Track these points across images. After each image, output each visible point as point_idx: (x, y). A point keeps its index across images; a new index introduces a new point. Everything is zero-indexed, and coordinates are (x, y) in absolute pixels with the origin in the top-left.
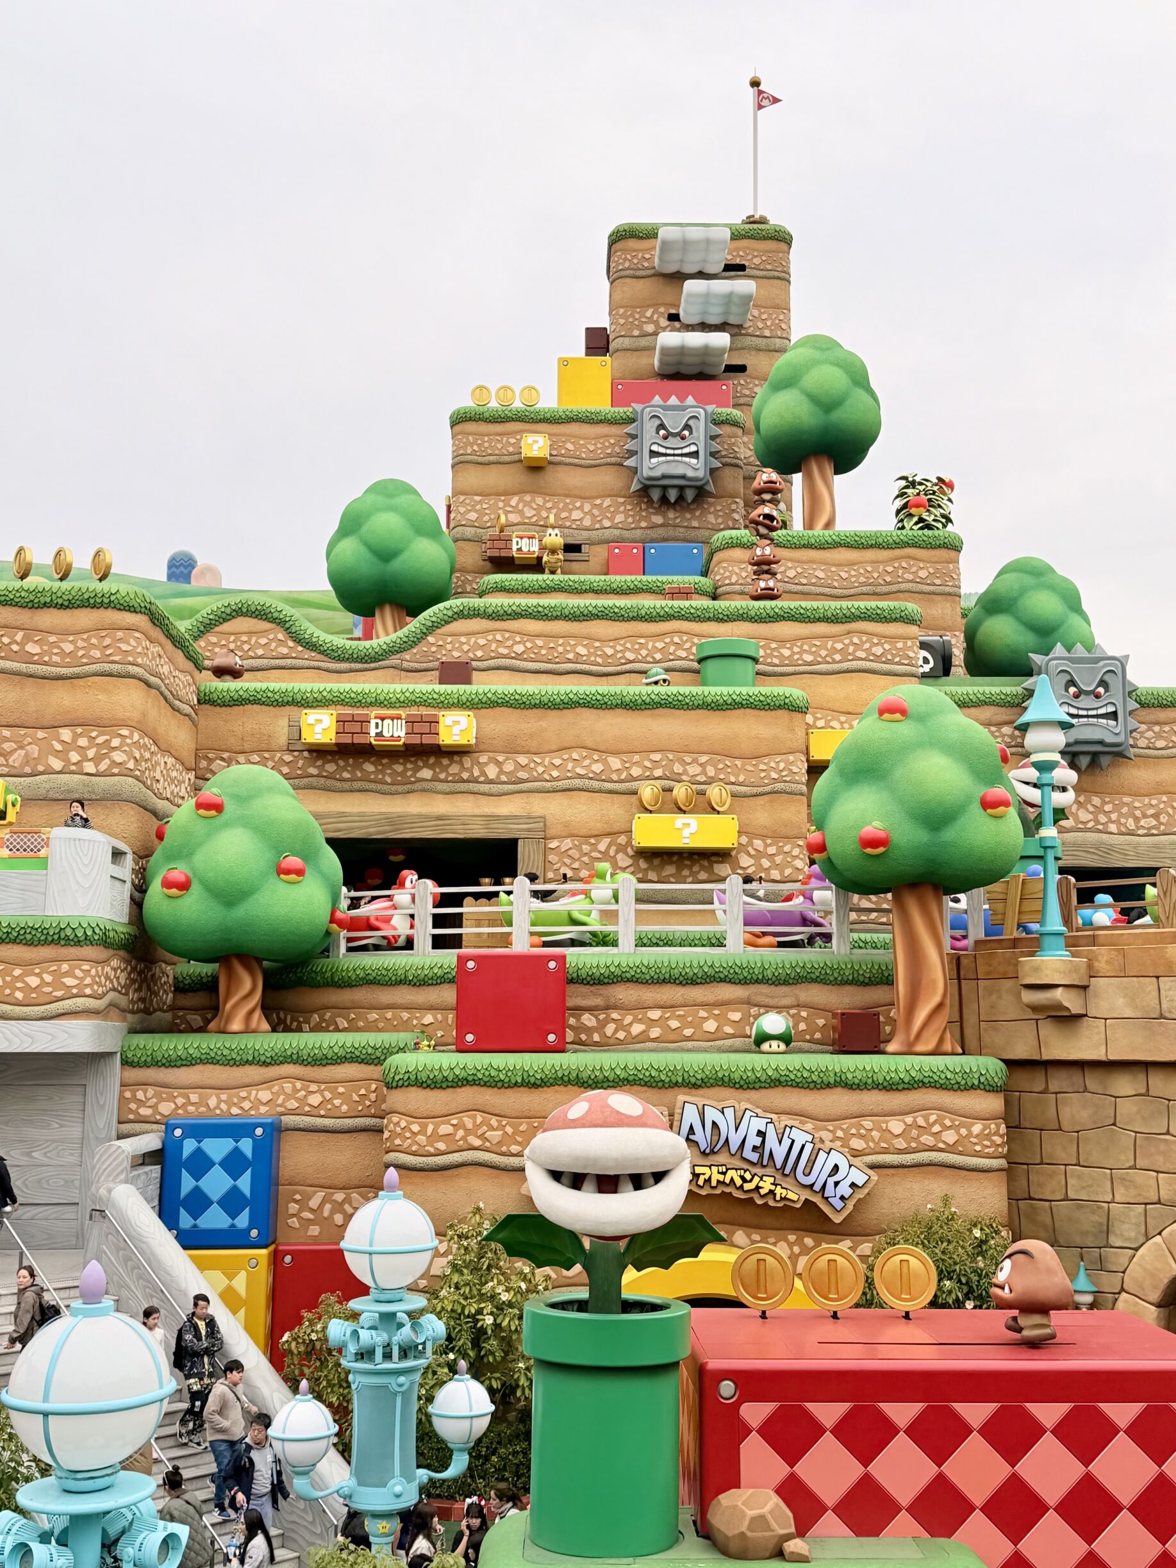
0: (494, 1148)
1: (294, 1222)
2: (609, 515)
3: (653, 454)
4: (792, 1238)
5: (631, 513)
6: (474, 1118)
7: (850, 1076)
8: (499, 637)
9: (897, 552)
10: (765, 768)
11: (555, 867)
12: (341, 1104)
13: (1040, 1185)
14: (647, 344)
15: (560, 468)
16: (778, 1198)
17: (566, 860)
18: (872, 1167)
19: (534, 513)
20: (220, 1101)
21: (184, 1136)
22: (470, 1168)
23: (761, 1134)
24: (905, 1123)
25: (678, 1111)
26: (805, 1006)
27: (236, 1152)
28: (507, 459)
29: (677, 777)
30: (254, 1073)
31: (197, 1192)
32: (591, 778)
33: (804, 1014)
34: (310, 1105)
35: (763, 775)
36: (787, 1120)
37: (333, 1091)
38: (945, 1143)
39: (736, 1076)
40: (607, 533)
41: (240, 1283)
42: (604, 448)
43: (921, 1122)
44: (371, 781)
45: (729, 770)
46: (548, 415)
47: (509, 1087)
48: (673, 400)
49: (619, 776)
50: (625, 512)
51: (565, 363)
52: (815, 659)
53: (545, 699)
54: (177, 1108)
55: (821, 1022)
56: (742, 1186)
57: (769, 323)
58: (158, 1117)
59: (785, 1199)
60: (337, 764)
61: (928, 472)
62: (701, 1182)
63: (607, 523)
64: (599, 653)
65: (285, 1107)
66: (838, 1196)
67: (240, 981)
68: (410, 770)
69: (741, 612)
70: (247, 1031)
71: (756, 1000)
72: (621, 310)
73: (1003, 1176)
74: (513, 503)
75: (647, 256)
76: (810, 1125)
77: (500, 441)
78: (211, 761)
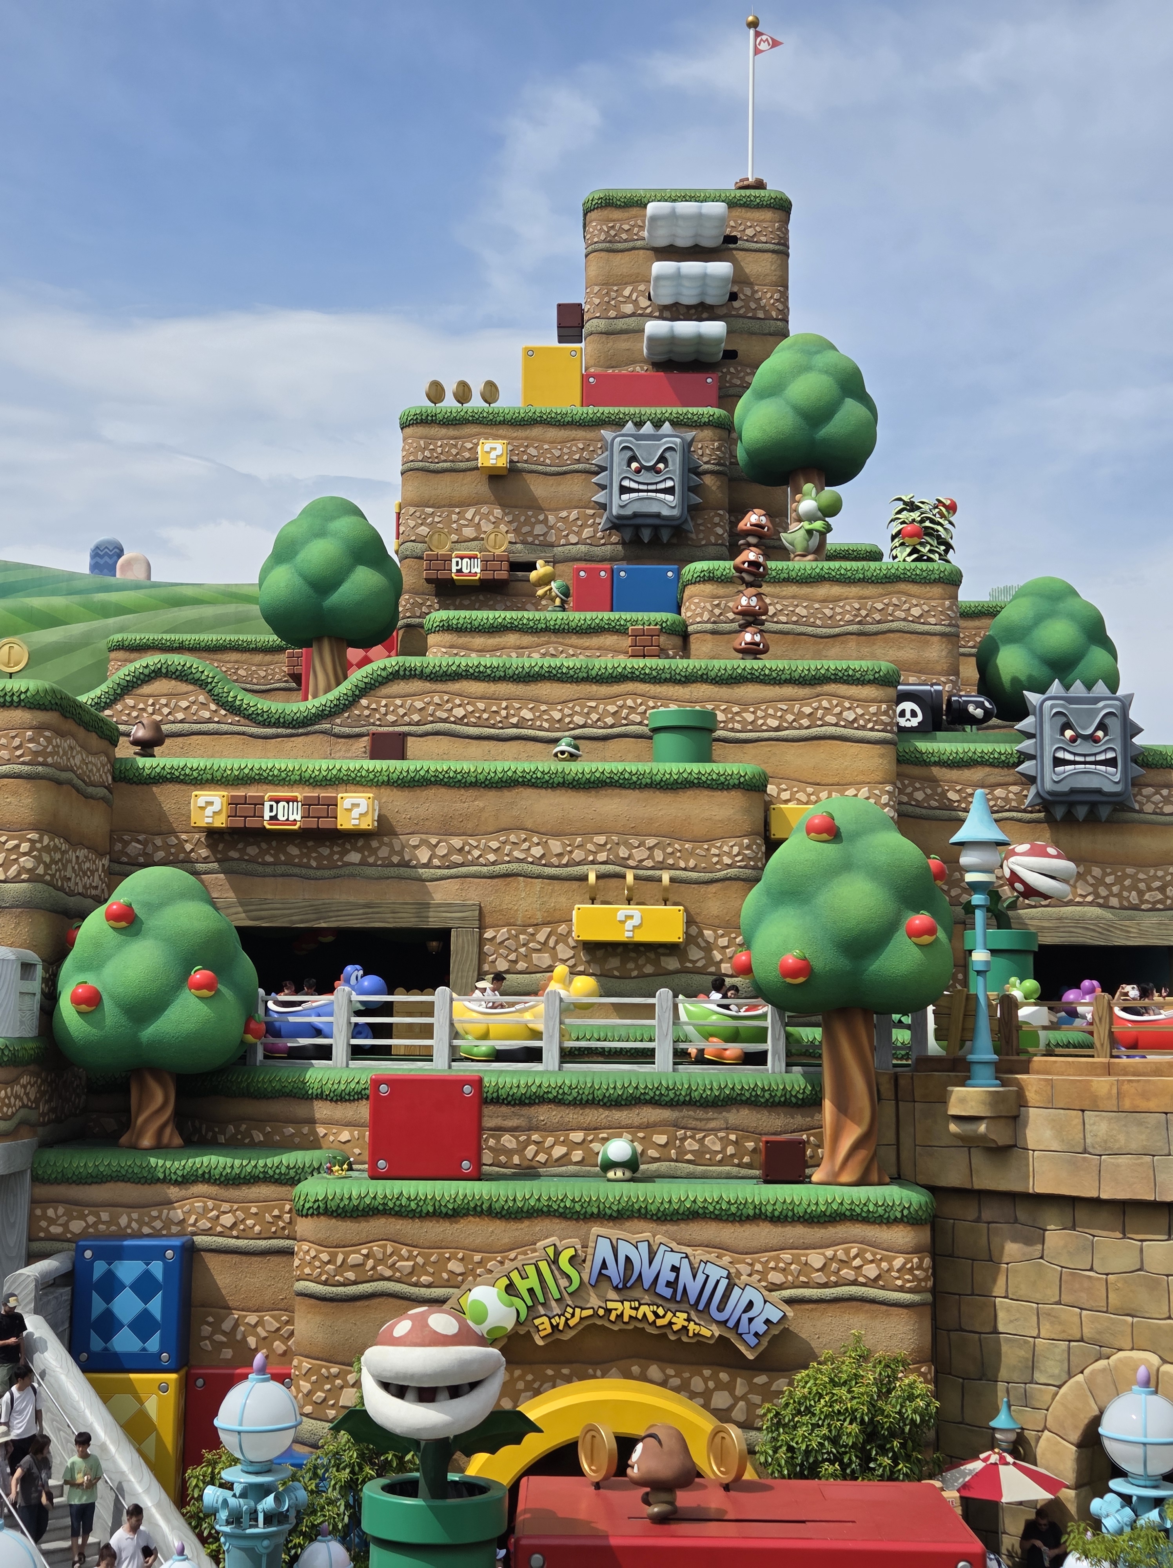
0: (405, 1279)
1: (207, 1345)
2: (576, 529)
4: (707, 1372)
6: (384, 1247)
7: (770, 1208)
8: (437, 699)
9: (888, 588)
10: (717, 852)
11: (491, 959)
12: (255, 1225)
13: (971, 1317)
14: (624, 327)
15: (521, 476)
16: (691, 1334)
17: (502, 951)
20: (131, 1220)
21: (96, 1257)
22: (381, 1299)
23: (675, 1269)
24: (825, 1257)
25: (591, 1244)
27: (147, 1274)
28: (463, 465)
29: (623, 862)
30: (164, 1192)
31: (107, 1314)
34: (222, 1226)
35: (715, 859)
36: (702, 1254)
37: (246, 1211)
38: (865, 1276)
39: (653, 1208)
40: (574, 549)
41: (150, 1408)
42: (571, 453)
43: (840, 1254)
44: (295, 865)
45: (679, 855)
46: (509, 418)
47: (421, 1217)
49: (561, 861)
51: (530, 353)
52: (781, 724)
53: (481, 778)
54: (88, 1226)
55: (750, 1145)
56: (654, 1322)
58: (68, 1235)
59: (698, 1335)
60: (259, 847)
61: (926, 496)
62: (613, 1317)
63: (573, 539)
64: (546, 717)
65: (197, 1227)
66: (752, 1332)
67: (151, 1095)
68: (337, 853)
69: (699, 673)
70: (159, 1147)
71: (684, 1122)
72: (596, 289)
73: (928, 1311)
74: (469, 515)
75: (626, 227)
76: (727, 1259)
77: (455, 446)
78: (126, 843)
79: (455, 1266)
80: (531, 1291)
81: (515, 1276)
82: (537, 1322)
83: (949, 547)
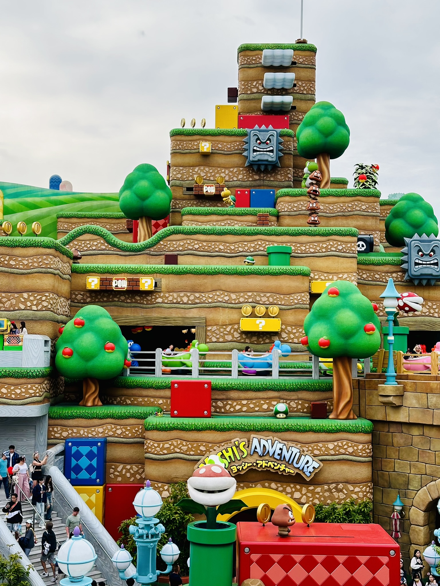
0: (184, 453)
1: (112, 476)
2: (236, 175)
3: (255, 151)
4: (292, 485)
5: (245, 174)
6: (177, 442)
7: (314, 428)
8: (188, 242)
9: (353, 198)
10: (292, 298)
11: (210, 337)
12: (129, 433)
13: (386, 466)
14: (254, 97)
15: (216, 155)
16: (287, 472)
17: (214, 334)
18: (321, 460)
19: (205, 174)
20: (84, 432)
21: (73, 445)
22: (176, 459)
23: (281, 449)
24: (334, 445)
25: (251, 440)
26: (301, 399)
27: (91, 451)
28: (194, 151)
29: (258, 302)
30: (96, 422)
31: (77, 465)
32: (224, 302)
33: (300, 402)
34: (117, 434)
35: (291, 301)
36: (290, 444)
37: (126, 429)
38: (348, 452)
39: (273, 428)
40: (235, 183)
41: (93, 498)
42: (234, 146)
43: (340, 444)
44: (138, 303)
45: (278, 299)
46: (211, 133)
47: (190, 431)
48: (263, 127)
49: (235, 302)
50: (243, 174)
51: (218, 108)
52: (315, 251)
53: (206, 271)
54: (69, 434)
55: (307, 405)
56: (274, 468)
57: (306, 88)
58: (62, 437)
59: (289, 472)
60: (125, 297)
61: (368, 163)
62: (259, 466)
63: (235, 179)
64: (228, 248)
65: (108, 434)
66: (308, 471)
67: (91, 388)
68: (153, 299)
69: (285, 232)
70: (94, 405)
71: (283, 397)
72: (243, 83)
73: (370, 464)
74: (196, 170)
75: (254, 58)
76: (299, 445)
77: (191, 144)
78: (76, 295)
79: (202, 448)
80: (230, 457)
81: (224, 452)
82: (232, 468)
83: (376, 182)
